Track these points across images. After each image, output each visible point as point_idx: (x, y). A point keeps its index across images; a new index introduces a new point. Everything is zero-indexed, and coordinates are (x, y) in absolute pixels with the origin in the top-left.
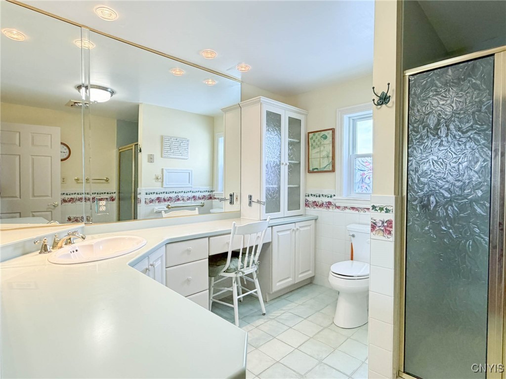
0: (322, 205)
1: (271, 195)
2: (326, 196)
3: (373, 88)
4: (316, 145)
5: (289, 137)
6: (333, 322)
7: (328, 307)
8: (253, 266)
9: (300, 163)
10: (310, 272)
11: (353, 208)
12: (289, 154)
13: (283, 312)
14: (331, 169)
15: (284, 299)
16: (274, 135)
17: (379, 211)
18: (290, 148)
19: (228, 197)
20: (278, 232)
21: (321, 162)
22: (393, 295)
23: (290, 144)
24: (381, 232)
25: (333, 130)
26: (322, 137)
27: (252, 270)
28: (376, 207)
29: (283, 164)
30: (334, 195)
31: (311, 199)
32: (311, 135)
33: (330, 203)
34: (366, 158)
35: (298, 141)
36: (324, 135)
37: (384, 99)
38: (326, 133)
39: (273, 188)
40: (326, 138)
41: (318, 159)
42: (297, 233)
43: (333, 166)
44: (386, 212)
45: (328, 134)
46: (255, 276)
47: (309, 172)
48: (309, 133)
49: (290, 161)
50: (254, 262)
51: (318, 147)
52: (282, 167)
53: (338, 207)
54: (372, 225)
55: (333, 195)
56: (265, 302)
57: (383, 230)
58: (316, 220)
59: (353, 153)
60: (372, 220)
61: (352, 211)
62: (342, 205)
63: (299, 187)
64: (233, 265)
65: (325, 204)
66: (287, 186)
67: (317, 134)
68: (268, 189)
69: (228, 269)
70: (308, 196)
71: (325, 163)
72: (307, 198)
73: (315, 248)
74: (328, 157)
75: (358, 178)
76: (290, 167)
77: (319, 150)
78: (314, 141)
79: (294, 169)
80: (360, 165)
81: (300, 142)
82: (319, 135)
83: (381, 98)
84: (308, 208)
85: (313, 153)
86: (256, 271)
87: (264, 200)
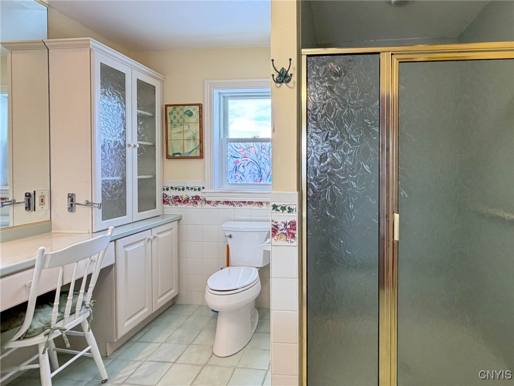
0: (188, 201)
1: (110, 192)
2: (192, 189)
3: (273, 60)
4: (178, 122)
5: (139, 107)
6: (213, 353)
7: (202, 333)
8: (83, 311)
9: (154, 146)
10: (173, 291)
11: (227, 203)
12: (138, 132)
13: (137, 364)
14: (199, 155)
15: (137, 341)
16: (114, 102)
17: (281, 211)
18: (140, 123)
19: (22, 198)
20: (124, 247)
21: (185, 146)
22: (298, 309)
23: (140, 117)
24: (284, 236)
25: (200, 106)
26: (185, 113)
27: (81, 317)
28: (277, 206)
29: (129, 146)
30: (203, 188)
31: (171, 193)
32: (170, 109)
33: (197, 198)
34: (240, 143)
35: (152, 115)
36: (188, 111)
37: (283, 77)
38: (191, 108)
39: (115, 180)
40: (191, 114)
41: (182, 141)
42: (154, 242)
43: (201, 151)
44: (289, 212)
45: (195, 109)
46: (86, 326)
47: (168, 157)
48: (167, 106)
49: (141, 143)
50: (83, 304)
51: (181, 125)
52: (129, 150)
53: (209, 202)
54: (272, 229)
55: (201, 187)
56: (105, 357)
57: (285, 234)
58: (179, 220)
59: (224, 137)
60: (273, 223)
61: (225, 206)
62: (214, 199)
63: (155, 177)
64: (40, 321)
65: (191, 198)
66: (136, 177)
67: (178, 108)
68: (105, 184)
69: (27, 333)
70: (167, 189)
71: (191, 147)
72: (166, 192)
73: (179, 257)
74: (194, 139)
75: (231, 166)
76: (140, 150)
77: (182, 130)
78: (175, 117)
79: (146, 153)
80: (233, 150)
81: (154, 117)
82: (181, 109)
83: (280, 75)
84: (168, 206)
85: (173, 133)
86: (88, 319)
87: (98, 200)
